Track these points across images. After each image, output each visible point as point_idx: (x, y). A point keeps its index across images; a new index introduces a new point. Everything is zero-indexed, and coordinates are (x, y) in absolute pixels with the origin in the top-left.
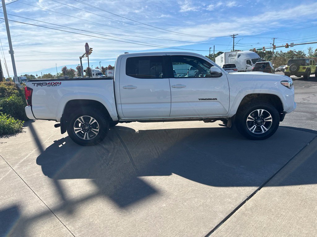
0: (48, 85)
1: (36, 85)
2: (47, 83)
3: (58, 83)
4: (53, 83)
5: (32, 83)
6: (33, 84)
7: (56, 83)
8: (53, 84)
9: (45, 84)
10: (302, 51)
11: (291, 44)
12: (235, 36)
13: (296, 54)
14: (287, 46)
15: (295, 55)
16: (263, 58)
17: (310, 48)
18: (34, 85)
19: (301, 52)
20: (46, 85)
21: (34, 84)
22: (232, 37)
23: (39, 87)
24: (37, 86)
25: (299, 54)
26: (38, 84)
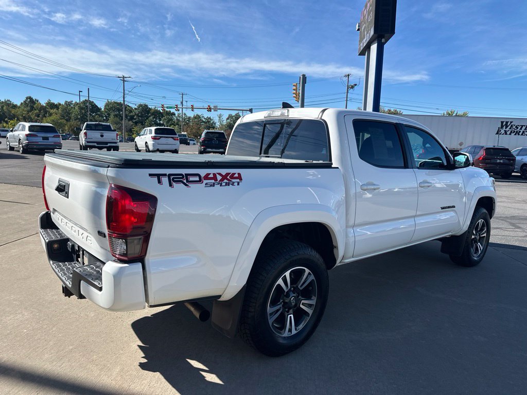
0: (205, 182)
1: (165, 180)
2: (203, 175)
3: (232, 176)
4: (220, 174)
5: (150, 175)
6: (156, 179)
7: (227, 174)
8: (219, 178)
9: (197, 179)
10: (212, 118)
11: (214, 107)
12: (125, 79)
13: (204, 120)
14: (209, 109)
15: (203, 122)
16: (160, 121)
17: (220, 115)
18: (159, 182)
19: (210, 118)
20: (200, 181)
21: (159, 176)
22: (119, 79)
23: (178, 187)
24: (171, 185)
25: (209, 122)
26: (173, 179)
